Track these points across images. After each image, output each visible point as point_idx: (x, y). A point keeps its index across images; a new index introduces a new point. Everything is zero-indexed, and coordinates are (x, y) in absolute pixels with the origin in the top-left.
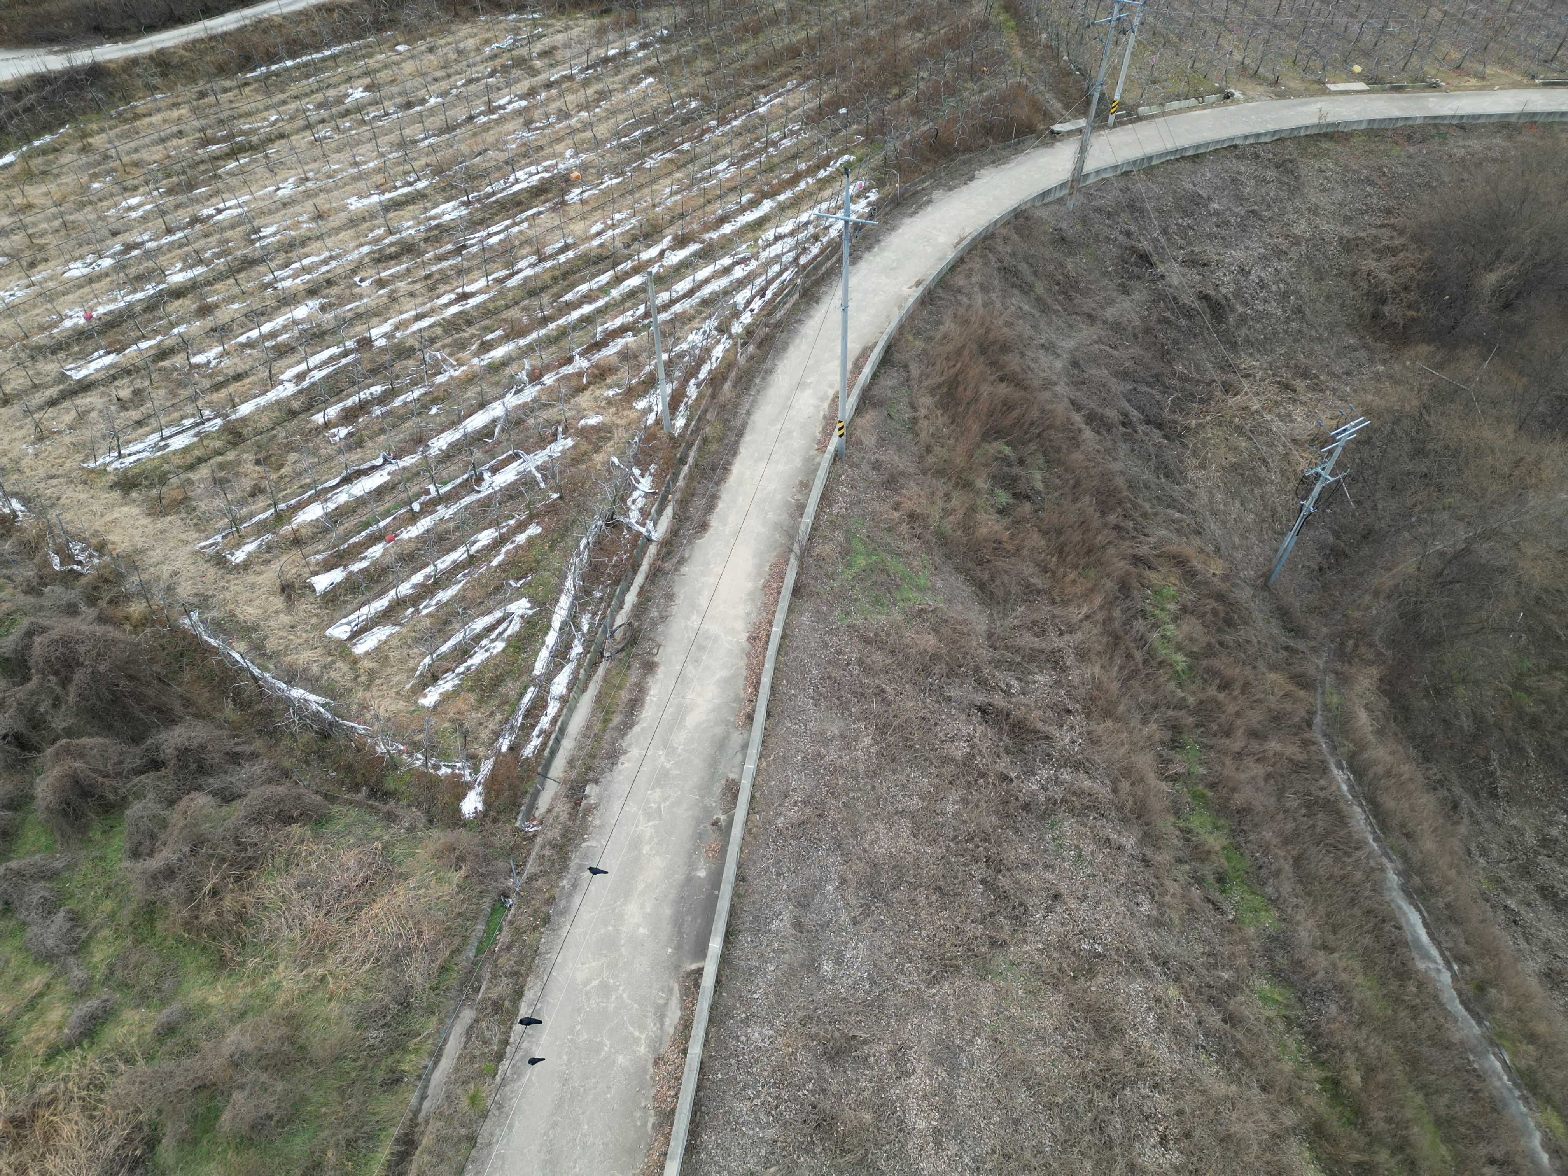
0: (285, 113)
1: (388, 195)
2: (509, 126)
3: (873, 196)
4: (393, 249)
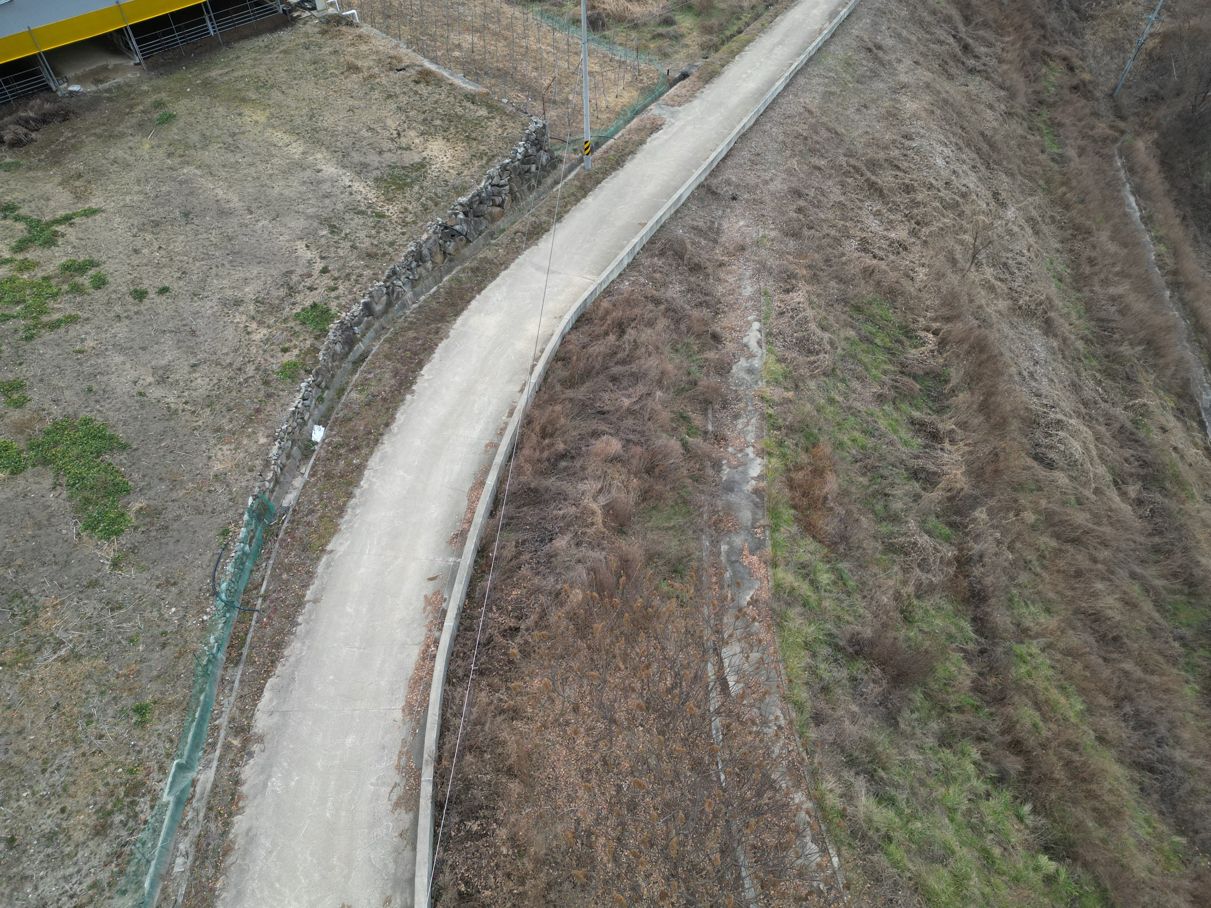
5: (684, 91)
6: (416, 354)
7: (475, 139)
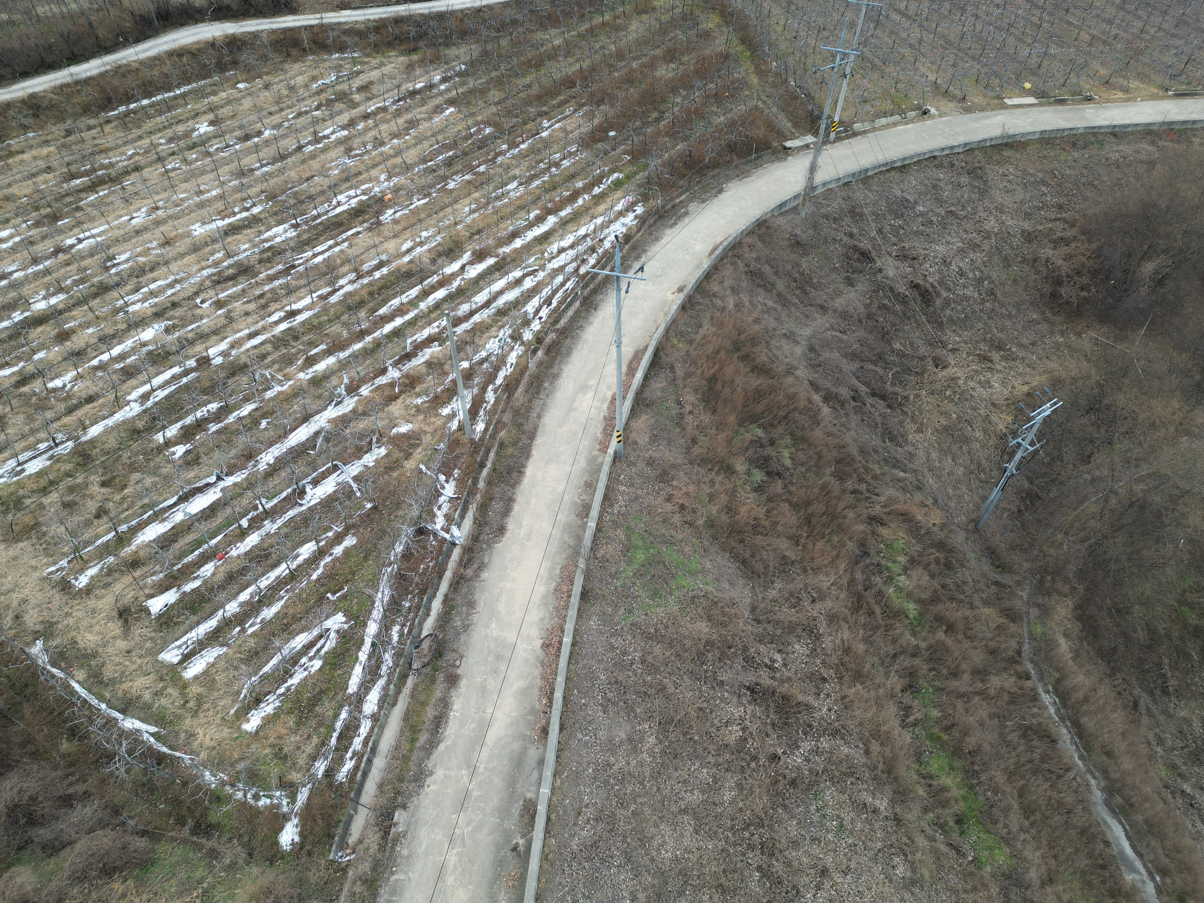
0: (140, 147)
1: (227, 221)
2: (332, 154)
3: (639, 210)
4: (231, 271)
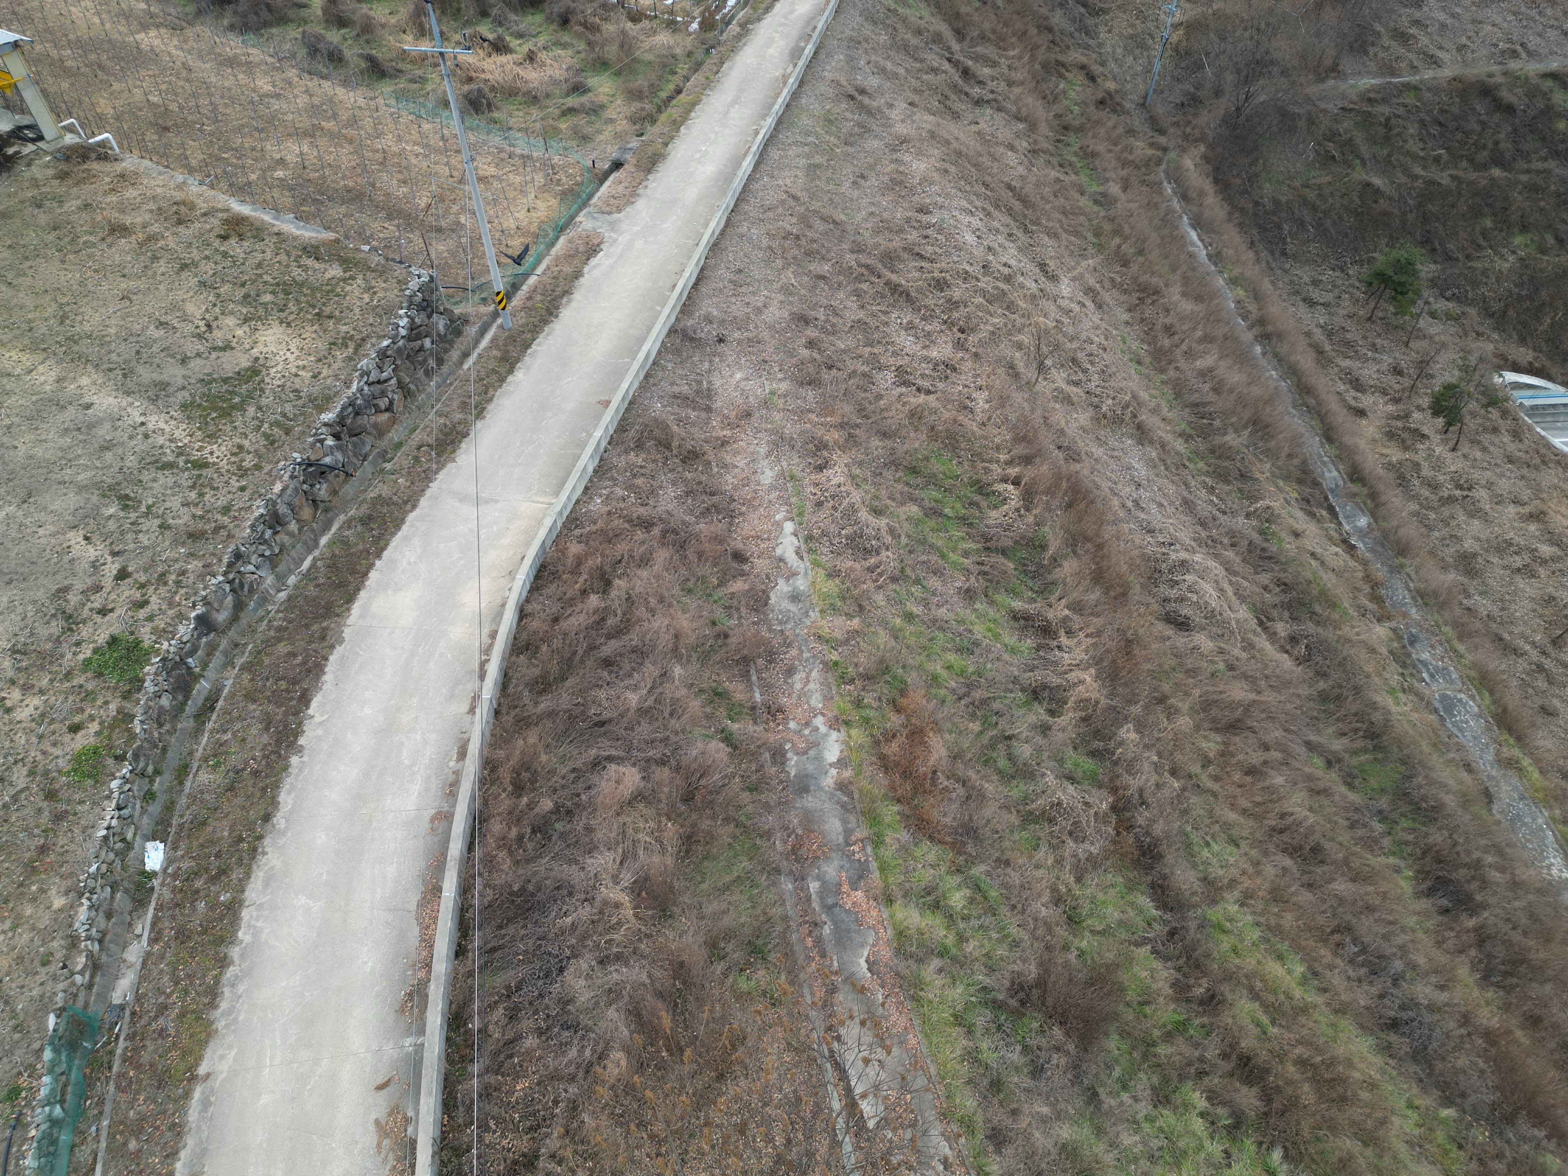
5: (620, 188)
6: (294, 682)
7: (330, 317)
